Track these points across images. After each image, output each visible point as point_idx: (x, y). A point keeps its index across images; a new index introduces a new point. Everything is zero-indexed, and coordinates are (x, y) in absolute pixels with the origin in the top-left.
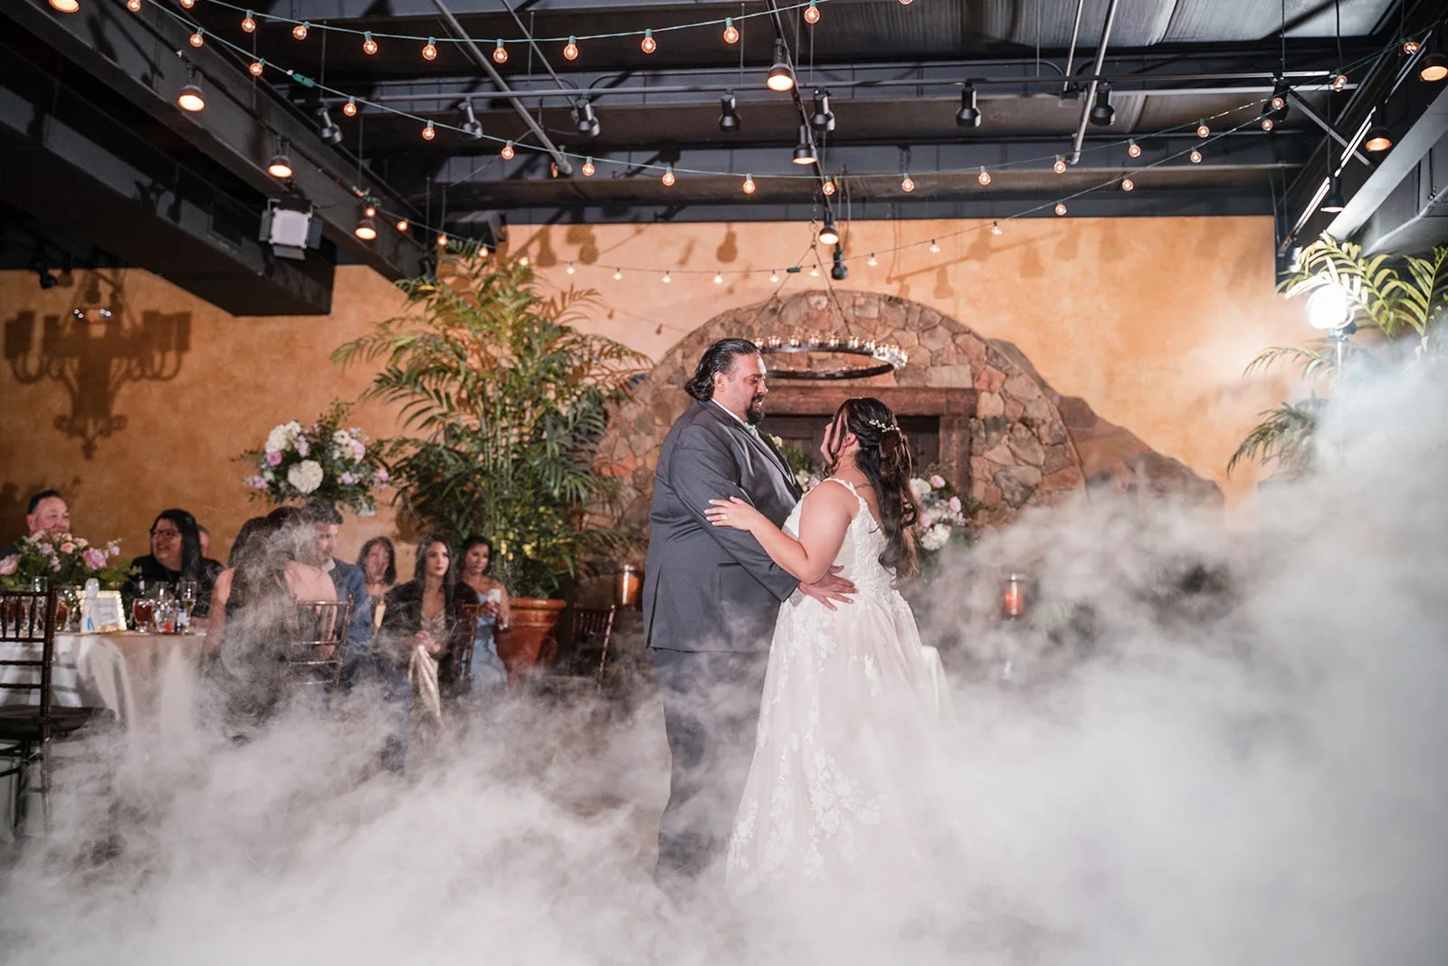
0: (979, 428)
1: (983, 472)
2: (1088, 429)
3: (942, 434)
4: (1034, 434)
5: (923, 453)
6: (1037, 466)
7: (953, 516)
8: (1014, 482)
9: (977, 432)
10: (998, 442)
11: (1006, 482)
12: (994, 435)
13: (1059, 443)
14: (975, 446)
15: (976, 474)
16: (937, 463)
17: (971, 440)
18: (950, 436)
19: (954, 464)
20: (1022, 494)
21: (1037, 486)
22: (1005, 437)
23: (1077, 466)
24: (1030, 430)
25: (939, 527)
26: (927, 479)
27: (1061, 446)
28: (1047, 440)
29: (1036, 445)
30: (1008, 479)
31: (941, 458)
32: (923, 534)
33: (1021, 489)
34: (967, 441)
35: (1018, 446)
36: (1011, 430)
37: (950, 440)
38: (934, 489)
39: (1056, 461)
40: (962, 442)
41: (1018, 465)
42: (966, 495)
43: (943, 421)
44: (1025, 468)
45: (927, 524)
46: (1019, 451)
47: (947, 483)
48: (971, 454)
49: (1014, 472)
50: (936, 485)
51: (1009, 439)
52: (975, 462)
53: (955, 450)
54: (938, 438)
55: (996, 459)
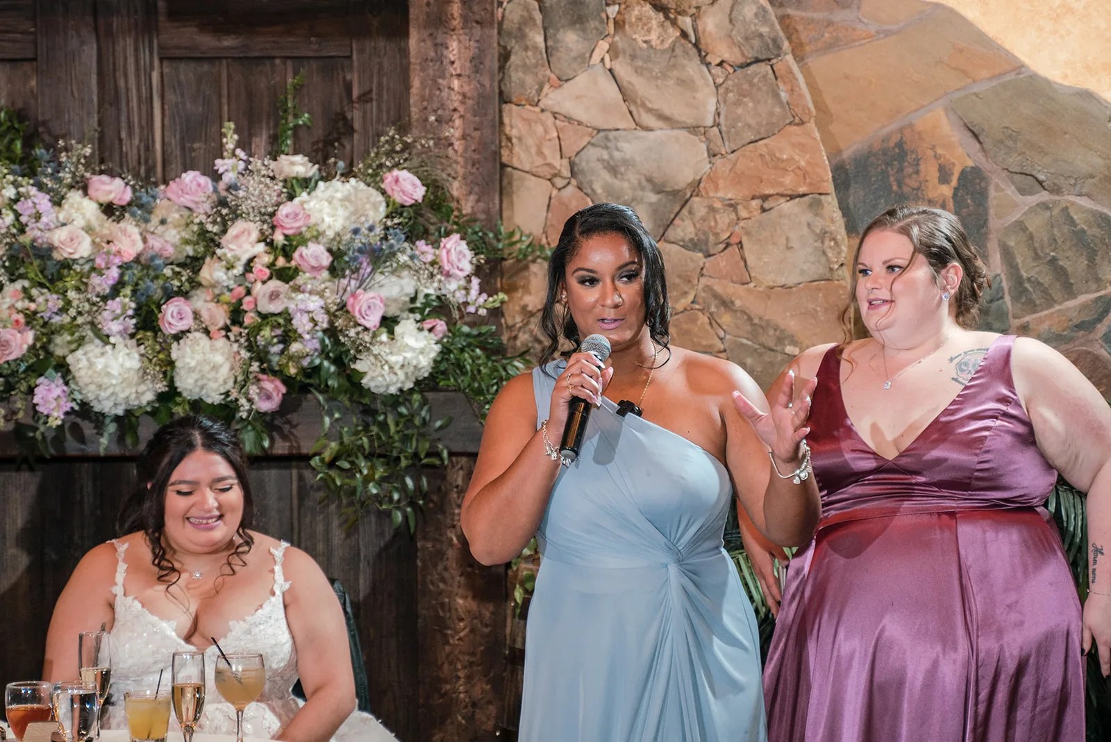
0: (528, 21)
1: (540, 153)
2: (840, 16)
3: (414, 41)
4: (684, 35)
5: (365, 98)
6: (694, 129)
7: (456, 295)
8: (633, 177)
9: (521, 36)
10: (583, 60)
11: (606, 176)
12: (570, 39)
13: (757, 61)
14: (515, 75)
15: (521, 157)
16: (403, 129)
17: (505, 56)
18: (440, 46)
19: (454, 131)
20: (655, 211)
21: (696, 187)
22: (604, 45)
23: (811, 125)
24: (674, 23)
25: (407, 328)
26: (374, 180)
27: (764, 68)
28: (722, 51)
29: (693, 68)
30: (613, 170)
31: (415, 113)
32: (361, 348)
33: (653, 198)
34: (492, 62)
35: (638, 71)
36: (619, 25)
37: (440, 59)
38: (395, 210)
39: (751, 113)
40: (477, 63)
41: (640, 126)
42: (493, 220)
44: (662, 133)
45: (373, 321)
46: (640, 85)
47: (433, 186)
48: (504, 99)
49: (631, 147)
50: (398, 198)
51: (614, 51)
52: (515, 120)
53: (456, 88)
54: (404, 52)
55: (579, 113)
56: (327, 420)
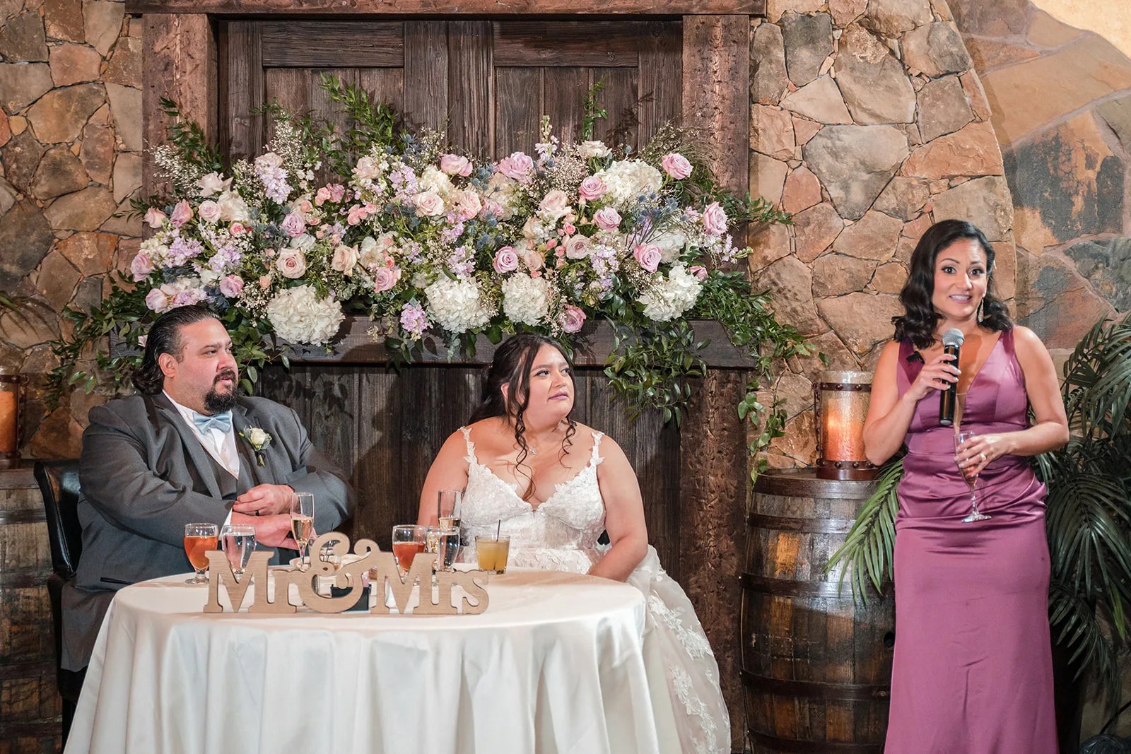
0: (772, 41)
1: (780, 141)
2: (1012, 39)
3: (687, 53)
4: (892, 52)
5: (648, 98)
6: (898, 125)
7: (712, 242)
8: (850, 160)
9: (767, 51)
10: (815, 71)
11: (829, 159)
12: (804, 55)
13: (948, 73)
14: (762, 82)
15: (765, 144)
16: (677, 121)
17: (754, 68)
18: (706, 59)
19: (715, 125)
20: (866, 186)
21: (898, 169)
22: (830, 60)
23: (989, 123)
24: (885, 44)
25: (678, 272)
26: (654, 160)
27: (953, 79)
28: (921, 65)
29: (898, 78)
30: (835, 155)
31: (686, 109)
32: (643, 287)
33: (866, 176)
34: (744, 72)
35: (856, 80)
36: (842, 44)
37: (706, 69)
38: (669, 184)
39: (942, 114)
40: (733, 72)
41: (856, 122)
42: (742, 192)
43: (690, 27)
44: (873, 128)
45: (653, 266)
46: (857, 91)
47: (698, 165)
48: (753, 100)
49: (849, 138)
50: (673, 174)
51: (838, 65)
52: (761, 116)
53: (717, 92)
54: (679, 64)
55: (809, 111)
56: (617, 340)
